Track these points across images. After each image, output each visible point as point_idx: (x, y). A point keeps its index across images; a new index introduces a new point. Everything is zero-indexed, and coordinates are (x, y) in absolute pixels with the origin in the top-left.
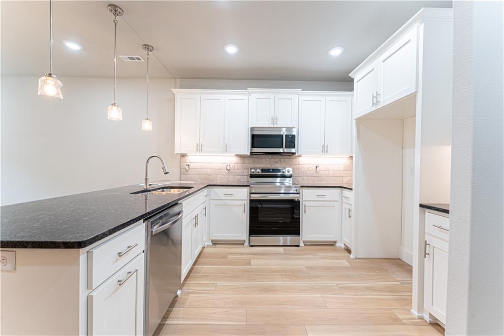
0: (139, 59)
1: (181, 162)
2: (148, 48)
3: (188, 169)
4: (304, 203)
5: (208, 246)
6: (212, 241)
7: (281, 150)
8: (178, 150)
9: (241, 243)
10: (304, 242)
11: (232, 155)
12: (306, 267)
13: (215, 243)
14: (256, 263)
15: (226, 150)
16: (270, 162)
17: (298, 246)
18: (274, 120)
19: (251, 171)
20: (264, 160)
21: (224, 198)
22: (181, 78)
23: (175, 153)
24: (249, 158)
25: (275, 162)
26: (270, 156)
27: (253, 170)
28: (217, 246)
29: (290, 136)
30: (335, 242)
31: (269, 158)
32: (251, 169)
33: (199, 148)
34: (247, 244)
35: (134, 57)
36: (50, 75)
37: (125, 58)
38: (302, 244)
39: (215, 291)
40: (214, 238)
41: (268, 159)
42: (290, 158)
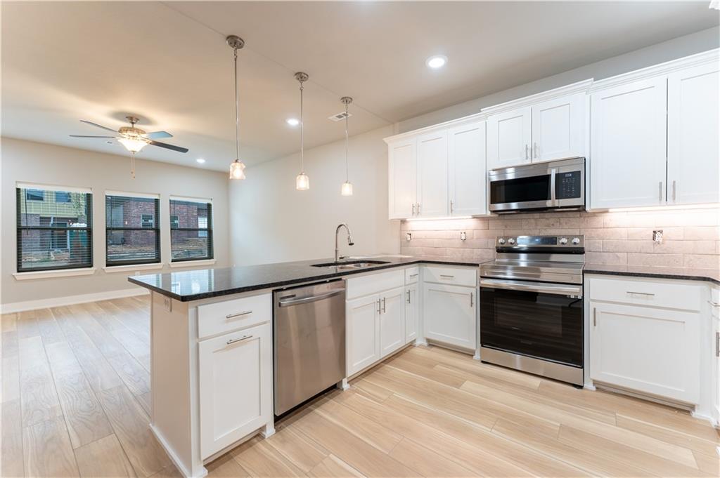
0: (340, 117)
1: (401, 230)
2: (346, 100)
3: (409, 239)
4: (593, 305)
5: (421, 346)
6: (428, 340)
7: (549, 203)
8: (394, 215)
9: (470, 354)
10: (595, 383)
11: (468, 217)
12: (562, 427)
13: (432, 344)
14: (471, 387)
15: (452, 210)
16: (536, 225)
17: (581, 387)
18: (532, 150)
19: (498, 240)
20: (524, 222)
21: (442, 281)
22: (400, 121)
23: (390, 218)
24: (498, 221)
25: (548, 226)
26: (537, 215)
27: (501, 240)
28: (434, 349)
29: (566, 175)
30: (693, 407)
31: (536, 219)
32: (498, 238)
33: (416, 211)
34: (477, 357)
35: (341, 114)
36: (236, 161)
37: (333, 118)
38: (589, 385)
39: (385, 400)
40: (429, 337)
41: (533, 221)
42: (581, 216)
